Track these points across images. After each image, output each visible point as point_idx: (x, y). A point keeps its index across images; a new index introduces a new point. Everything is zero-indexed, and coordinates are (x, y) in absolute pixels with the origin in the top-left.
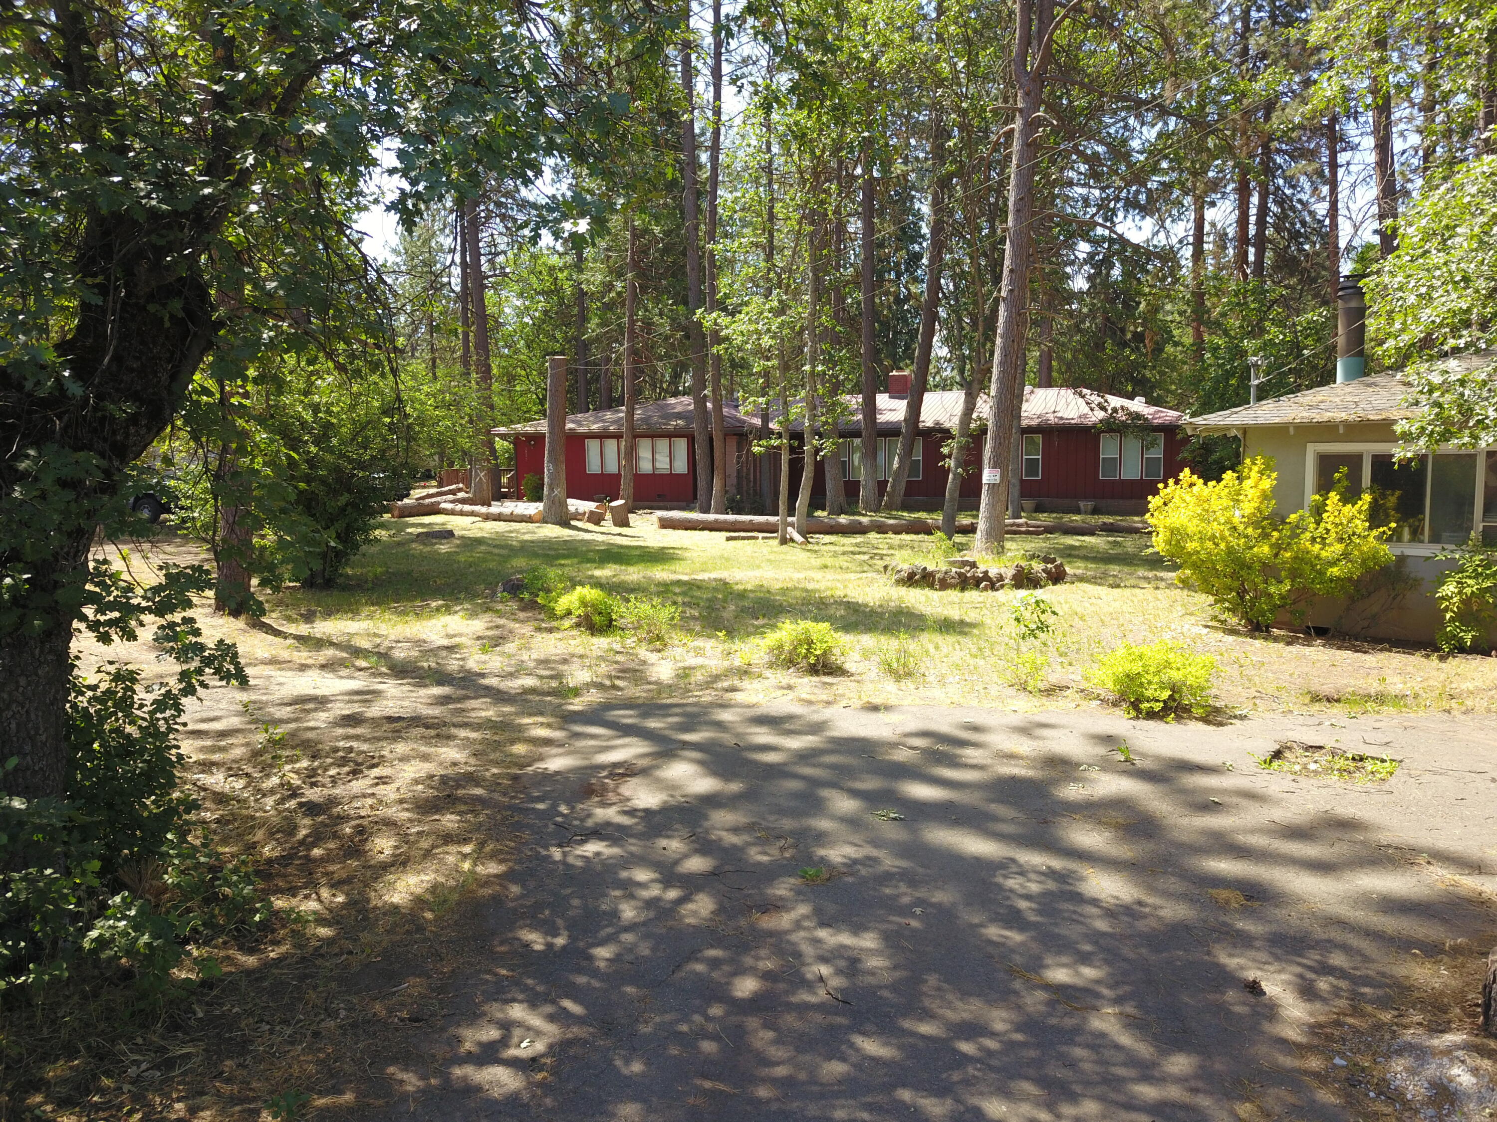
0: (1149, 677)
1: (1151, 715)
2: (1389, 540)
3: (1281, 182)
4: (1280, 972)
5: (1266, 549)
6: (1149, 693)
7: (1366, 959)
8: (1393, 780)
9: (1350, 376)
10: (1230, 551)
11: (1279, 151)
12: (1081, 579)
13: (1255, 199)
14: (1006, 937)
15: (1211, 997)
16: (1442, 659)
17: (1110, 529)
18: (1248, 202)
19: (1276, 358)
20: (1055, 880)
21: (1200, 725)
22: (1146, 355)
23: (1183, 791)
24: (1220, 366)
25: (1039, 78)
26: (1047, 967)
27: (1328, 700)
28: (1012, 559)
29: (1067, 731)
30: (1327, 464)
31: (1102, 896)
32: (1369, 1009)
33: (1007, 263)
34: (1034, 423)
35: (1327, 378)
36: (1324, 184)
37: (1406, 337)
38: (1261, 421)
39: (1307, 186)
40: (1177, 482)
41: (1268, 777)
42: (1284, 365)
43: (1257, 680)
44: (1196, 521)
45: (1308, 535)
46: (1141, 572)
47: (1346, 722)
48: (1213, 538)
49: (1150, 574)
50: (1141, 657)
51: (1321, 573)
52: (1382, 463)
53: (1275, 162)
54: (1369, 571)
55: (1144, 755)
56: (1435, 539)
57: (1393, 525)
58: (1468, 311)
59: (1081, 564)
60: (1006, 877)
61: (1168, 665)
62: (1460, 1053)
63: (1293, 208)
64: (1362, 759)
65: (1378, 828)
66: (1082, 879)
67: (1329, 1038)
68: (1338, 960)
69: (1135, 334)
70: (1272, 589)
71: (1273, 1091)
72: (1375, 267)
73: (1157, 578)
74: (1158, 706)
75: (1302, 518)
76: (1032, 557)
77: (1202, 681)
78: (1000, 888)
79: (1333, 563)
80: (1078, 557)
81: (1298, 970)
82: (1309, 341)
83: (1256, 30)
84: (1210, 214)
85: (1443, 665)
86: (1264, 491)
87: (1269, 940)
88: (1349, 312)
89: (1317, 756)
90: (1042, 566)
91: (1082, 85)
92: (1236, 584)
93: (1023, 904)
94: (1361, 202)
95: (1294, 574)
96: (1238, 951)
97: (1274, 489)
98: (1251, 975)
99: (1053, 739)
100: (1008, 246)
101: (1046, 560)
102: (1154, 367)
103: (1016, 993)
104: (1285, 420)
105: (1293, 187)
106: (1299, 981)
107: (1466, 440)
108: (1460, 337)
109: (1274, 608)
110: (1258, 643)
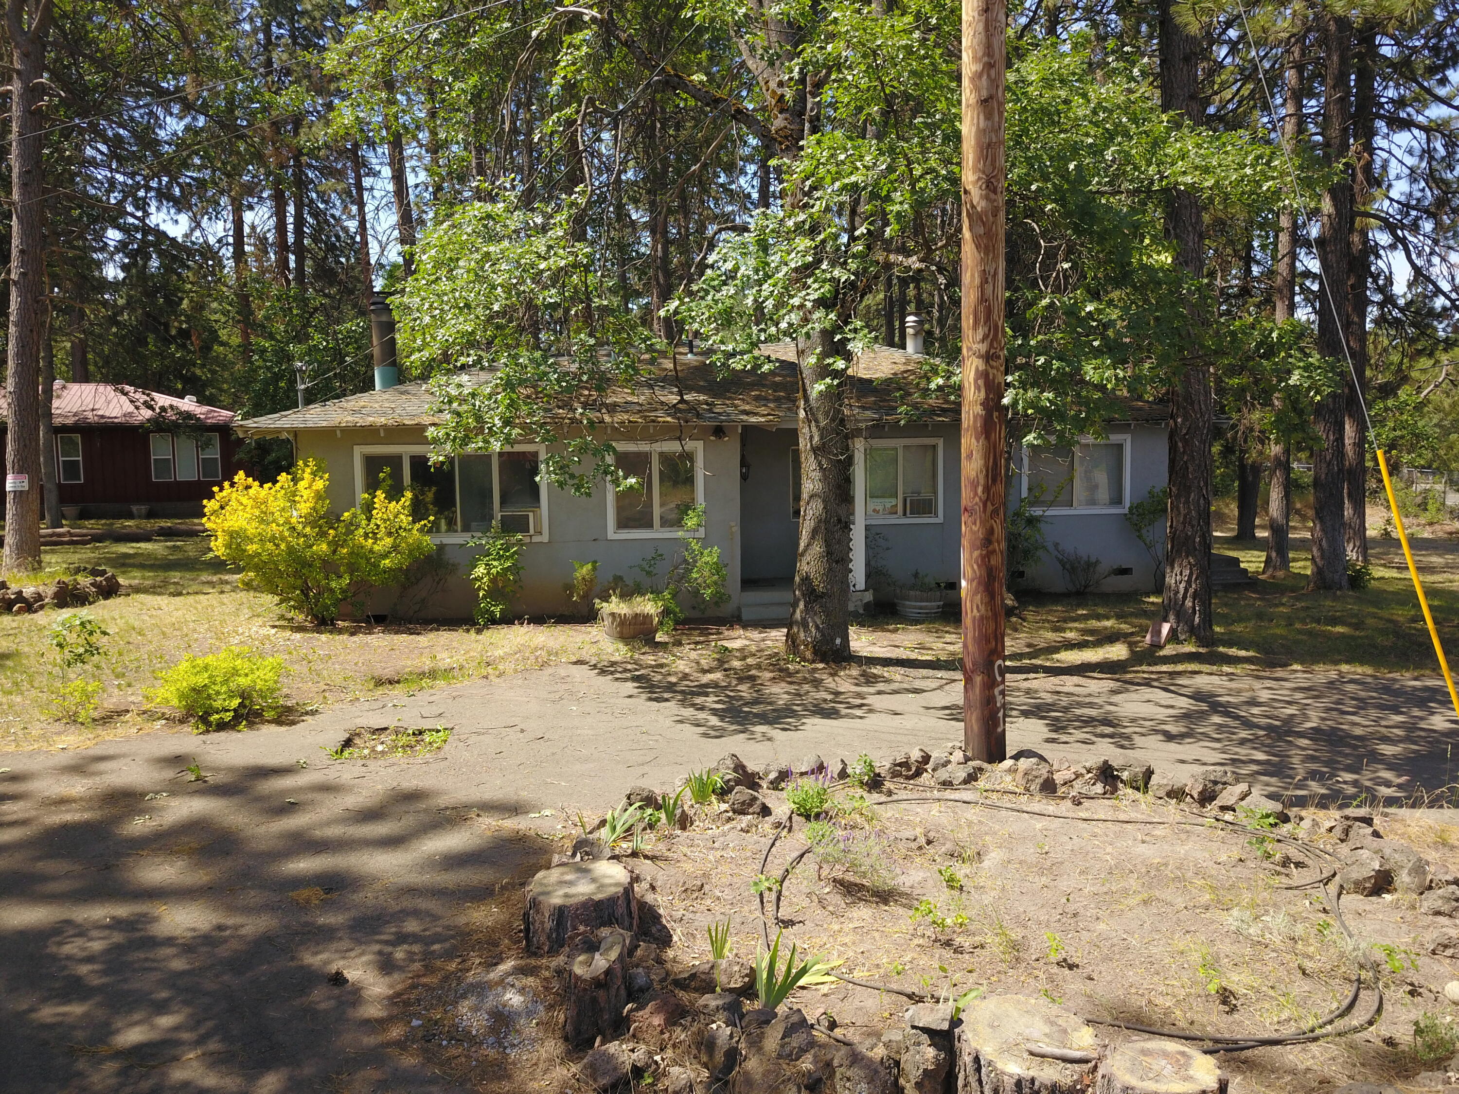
0: (216, 688)
1: (222, 726)
2: (430, 531)
3: (314, 195)
4: (362, 954)
5: (324, 547)
6: (218, 704)
7: (435, 918)
8: (447, 747)
9: (388, 384)
10: (291, 550)
11: (310, 166)
12: (138, 590)
13: (291, 209)
14: (64, 1014)
15: (296, 1003)
16: (479, 632)
17: (168, 534)
18: (285, 212)
19: (319, 363)
20: (121, 930)
21: (273, 728)
22: (194, 353)
23: (259, 799)
24: (269, 369)
25: (38, 40)
26: (117, 1031)
27: (390, 683)
28: (52, 575)
29: (128, 760)
30: (373, 464)
31: (178, 933)
32: (438, 963)
33: (15, 242)
34: (70, 421)
35: (367, 385)
36: (352, 203)
37: (426, 354)
38: (310, 424)
39: (338, 203)
40: (232, 485)
41: (339, 767)
42: (329, 370)
43: (325, 673)
44: (254, 524)
45: (361, 531)
46: (205, 577)
47: (406, 700)
48: (273, 539)
49: (215, 578)
50: (206, 668)
51: (376, 566)
52: (419, 463)
53: (307, 176)
54: (416, 560)
55: (216, 769)
56: (466, 528)
57: (432, 518)
58: (473, 333)
59: (137, 574)
60: (60, 944)
61: (235, 672)
62: (510, 979)
63: (326, 221)
64: (421, 733)
65: (437, 793)
66: (156, 919)
67: (407, 1003)
68: (412, 926)
69: (180, 330)
70: (333, 585)
71: (359, 1075)
72: (399, 286)
73: (222, 582)
74: (228, 716)
75: (354, 516)
76: (78, 571)
77: (270, 684)
78: (54, 958)
79: (385, 556)
80: (133, 566)
81: (377, 947)
82: (350, 349)
83: (278, 46)
84: (248, 217)
85: (480, 637)
86: (318, 491)
87: (351, 927)
88: (381, 324)
89: (383, 737)
90: (90, 579)
91: (92, 59)
92: (299, 582)
93: (84, 969)
94: (385, 226)
95: (352, 568)
96: (320, 948)
97: (327, 489)
98: (333, 968)
99: (112, 771)
100: (14, 222)
101: (94, 573)
102: (203, 366)
103: (80, 1074)
104: (332, 424)
105: (326, 202)
106: (378, 957)
107: (480, 444)
108: (468, 355)
109: (337, 602)
110: (324, 637)
